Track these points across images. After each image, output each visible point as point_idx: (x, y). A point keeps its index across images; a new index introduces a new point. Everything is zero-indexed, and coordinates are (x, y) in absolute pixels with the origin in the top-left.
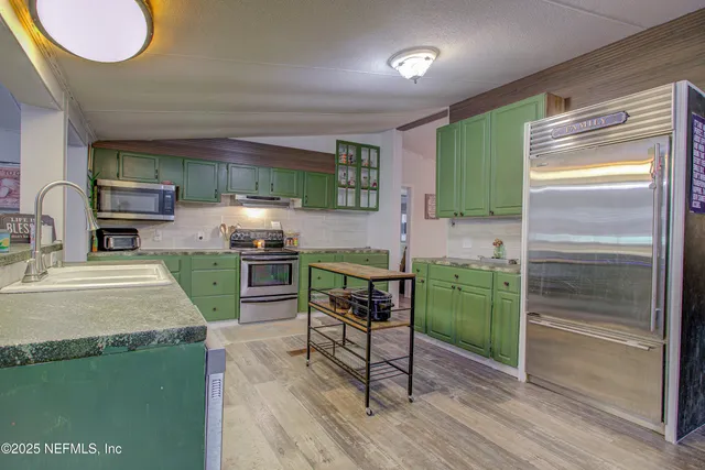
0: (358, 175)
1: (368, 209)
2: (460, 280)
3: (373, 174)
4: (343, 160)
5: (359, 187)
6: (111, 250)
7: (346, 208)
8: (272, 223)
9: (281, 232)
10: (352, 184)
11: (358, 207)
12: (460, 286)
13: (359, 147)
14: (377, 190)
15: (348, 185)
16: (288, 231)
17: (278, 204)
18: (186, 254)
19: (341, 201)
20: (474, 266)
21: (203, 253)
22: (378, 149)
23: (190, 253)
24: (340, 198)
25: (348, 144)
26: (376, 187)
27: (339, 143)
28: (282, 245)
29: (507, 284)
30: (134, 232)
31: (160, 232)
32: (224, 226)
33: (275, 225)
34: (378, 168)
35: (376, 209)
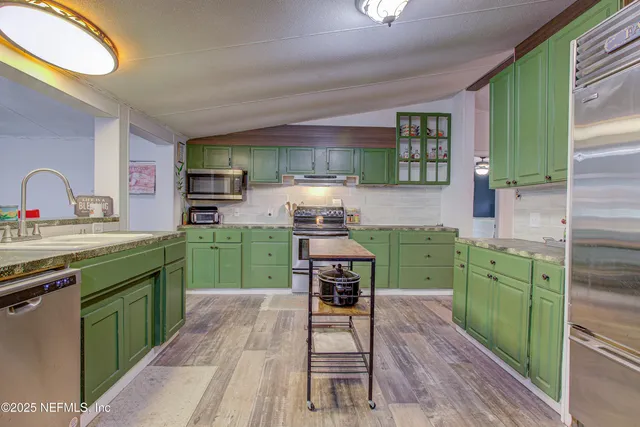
0: (424, 147)
1: (436, 183)
2: (497, 267)
3: (444, 144)
4: (406, 133)
5: (425, 159)
6: (195, 223)
7: (410, 182)
8: (334, 201)
9: (342, 209)
10: (417, 157)
11: (423, 182)
12: (497, 275)
13: (424, 117)
14: (448, 161)
15: (412, 159)
16: (349, 208)
17: (335, 182)
18: (247, 227)
19: (403, 175)
20: (512, 251)
21: (260, 228)
22: (449, 116)
23: (250, 227)
24: (401, 172)
25: (410, 116)
26: (447, 158)
27: (400, 115)
28: (342, 222)
29: (546, 278)
30: (215, 209)
31: (237, 209)
32: (288, 203)
33: (336, 203)
34: (449, 138)
35: (448, 183)
